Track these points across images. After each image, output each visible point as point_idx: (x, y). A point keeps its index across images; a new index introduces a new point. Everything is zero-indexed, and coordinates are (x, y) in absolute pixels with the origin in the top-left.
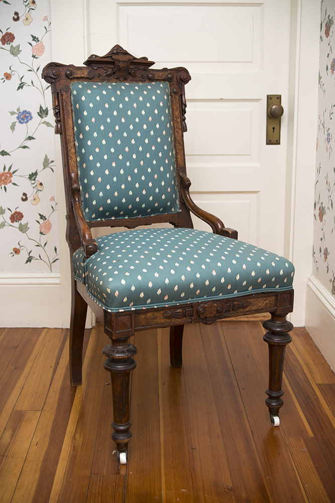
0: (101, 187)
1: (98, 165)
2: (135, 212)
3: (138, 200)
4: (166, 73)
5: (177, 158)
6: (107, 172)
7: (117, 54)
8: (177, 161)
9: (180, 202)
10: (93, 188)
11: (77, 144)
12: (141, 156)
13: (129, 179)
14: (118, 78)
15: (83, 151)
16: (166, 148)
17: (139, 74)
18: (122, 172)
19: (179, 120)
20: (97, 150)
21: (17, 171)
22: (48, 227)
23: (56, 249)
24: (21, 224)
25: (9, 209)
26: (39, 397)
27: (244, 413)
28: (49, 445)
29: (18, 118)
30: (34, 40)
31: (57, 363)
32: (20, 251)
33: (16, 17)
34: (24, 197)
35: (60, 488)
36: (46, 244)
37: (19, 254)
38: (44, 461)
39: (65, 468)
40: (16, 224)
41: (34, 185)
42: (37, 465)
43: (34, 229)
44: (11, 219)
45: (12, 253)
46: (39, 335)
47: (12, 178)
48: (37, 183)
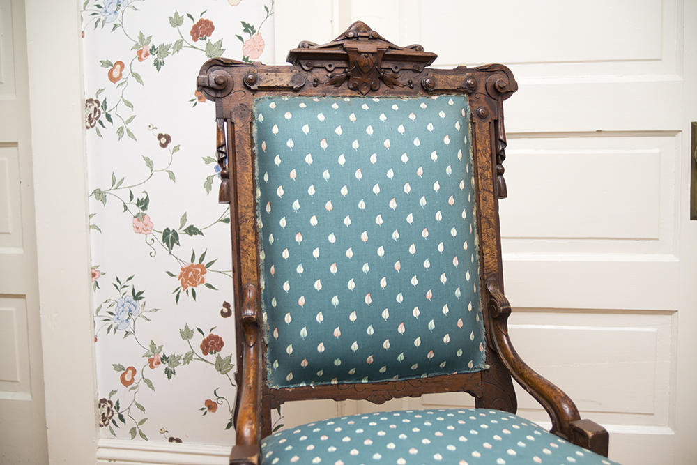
0: (305, 317)
1: (300, 269)
2: (383, 369)
3: (387, 344)
4: (462, 77)
5: (481, 253)
6: (318, 285)
7: (356, 38)
8: (482, 259)
9: (488, 347)
10: (288, 319)
11: (260, 223)
12: (397, 250)
13: (368, 300)
14: (356, 88)
15: (271, 239)
16: (454, 232)
17: (403, 78)
18: (351, 285)
19: (488, 174)
20: (299, 238)
21: (214, 261)
23: (279, 407)
24: (219, 358)
25: (200, 330)
29: (216, 168)
30: (246, 30)
32: (216, 407)
34: (225, 310)
37: (215, 411)
40: (211, 358)
44: (202, 347)
45: (203, 409)
47: (205, 276)
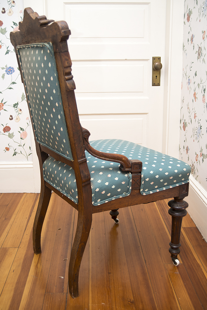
21: (6, 102)
22: (26, 135)
23: (30, 148)
24: (9, 133)
25: (2, 125)
26: (18, 238)
27: (140, 248)
28: (21, 271)
29: (6, 71)
30: (14, 25)
31: (30, 216)
32: (9, 149)
33: (3, 11)
34: (11, 118)
35: (26, 303)
36: (24, 145)
37: (9, 151)
38: (17, 283)
39: (30, 288)
40: (7, 133)
41: (17, 111)
42: (13, 286)
43: (17, 136)
44: (3, 130)
45: (5, 150)
46: (21, 197)
47: (3, 107)
48: (18, 109)
